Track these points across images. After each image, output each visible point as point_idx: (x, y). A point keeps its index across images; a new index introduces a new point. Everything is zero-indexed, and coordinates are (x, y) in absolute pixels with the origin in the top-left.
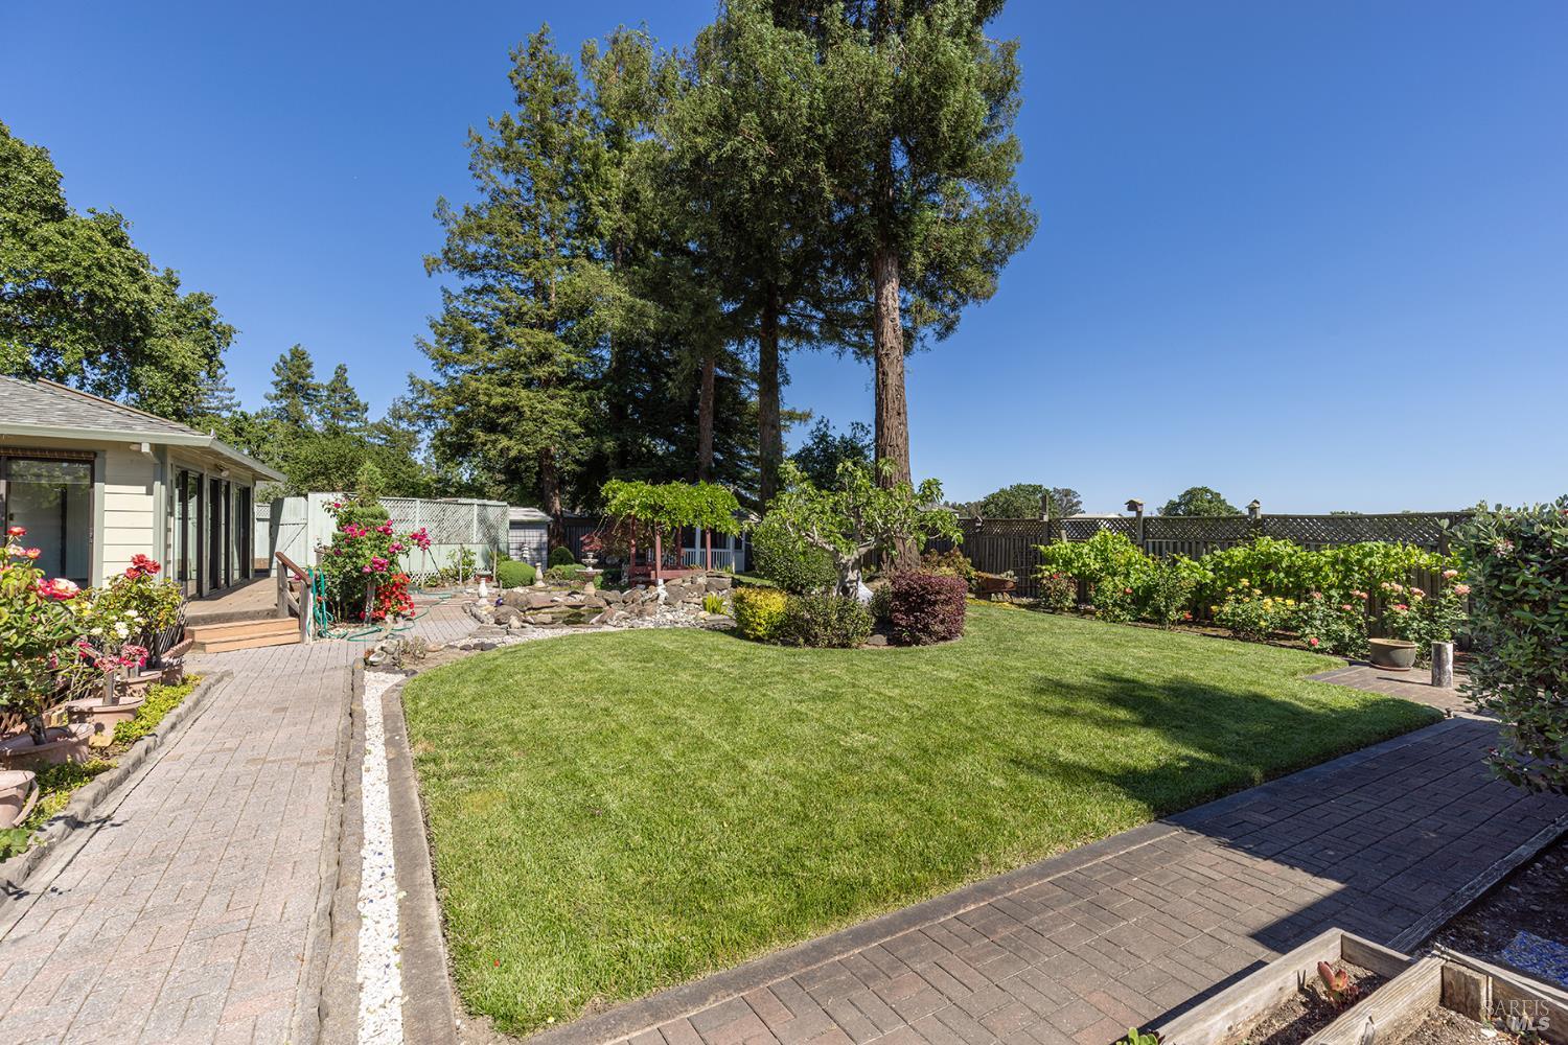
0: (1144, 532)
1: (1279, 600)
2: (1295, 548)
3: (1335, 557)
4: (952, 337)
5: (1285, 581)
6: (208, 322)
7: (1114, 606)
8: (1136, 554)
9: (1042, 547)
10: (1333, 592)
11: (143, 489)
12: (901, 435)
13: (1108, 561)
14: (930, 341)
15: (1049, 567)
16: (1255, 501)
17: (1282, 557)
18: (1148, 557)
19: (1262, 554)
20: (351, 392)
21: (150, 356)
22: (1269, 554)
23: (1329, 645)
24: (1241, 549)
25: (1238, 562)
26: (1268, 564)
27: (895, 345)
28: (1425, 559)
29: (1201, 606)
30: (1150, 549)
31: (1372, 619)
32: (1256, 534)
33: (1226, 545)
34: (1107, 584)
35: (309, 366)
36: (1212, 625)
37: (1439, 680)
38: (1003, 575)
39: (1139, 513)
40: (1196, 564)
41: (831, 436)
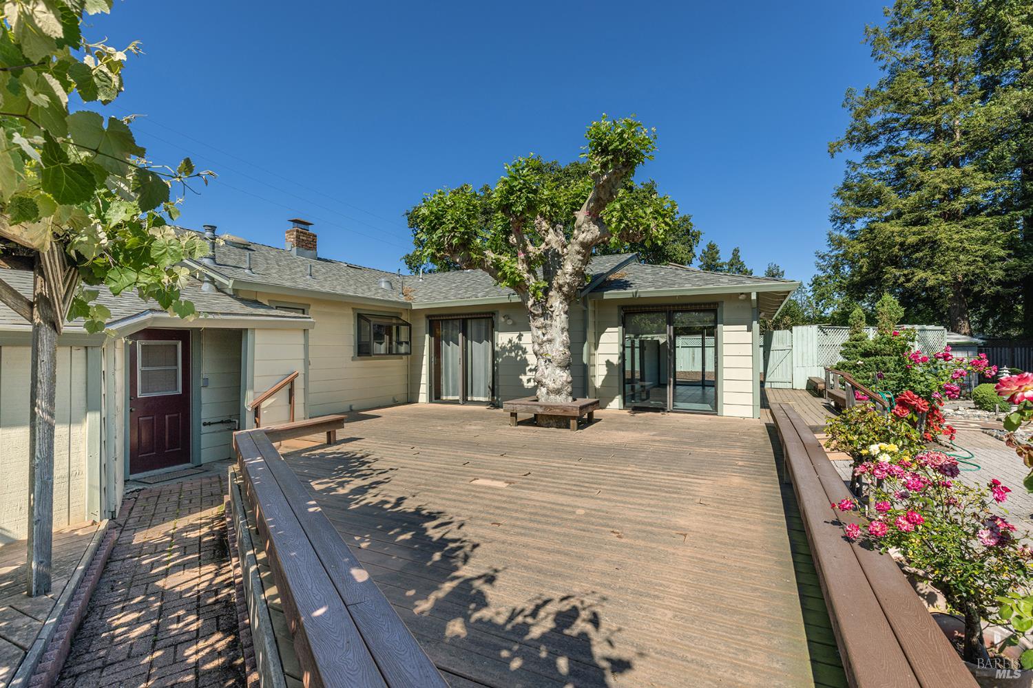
6: (688, 231)
11: (745, 327)
20: (742, 264)
21: (667, 256)
35: (717, 253)
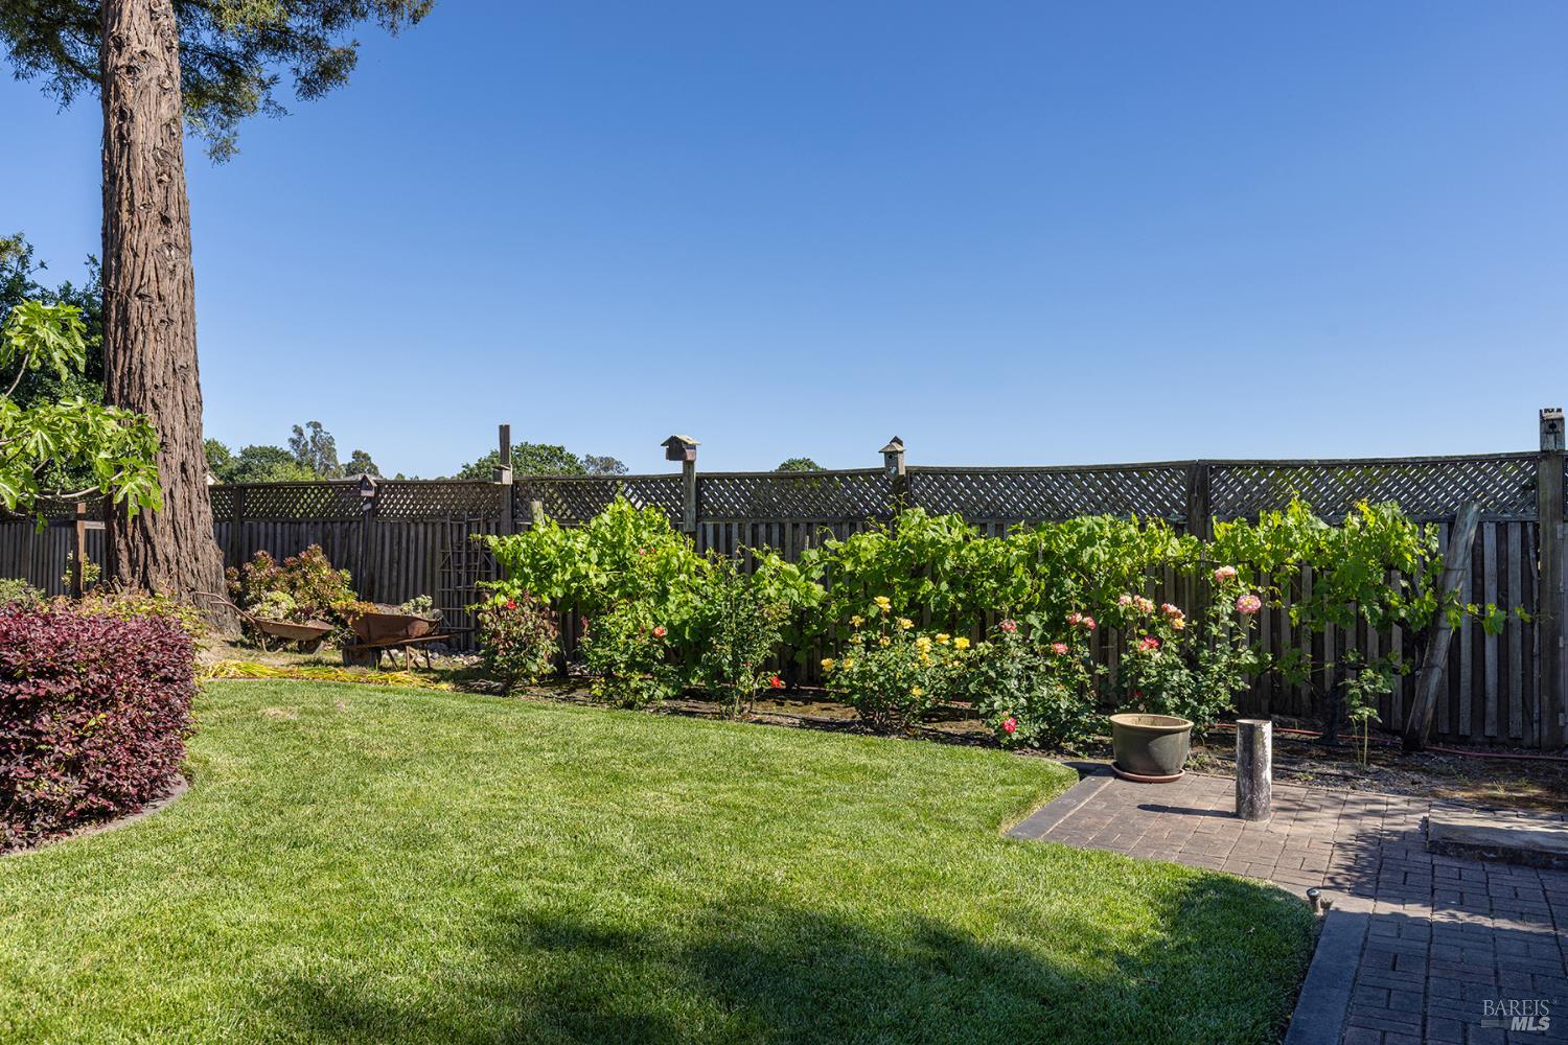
0: (699, 506)
1: (944, 638)
2: (968, 531)
3: (1031, 547)
4: (334, 93)
5: (951, 597)
7: (630, 666)
8: (678, 550)
9: (493, 540)
10: (1032, 619)
12: (172, 272)
13: (625, 567)
14: (286, 91)
15: (507, 587)
16: (896, 440)
17: (945, 549)
18: (705, 557)
19: (909, 543)
22: (921, 546)
23: (1030, 730)
24: (873, 536)
25: (868, 562)
26: (918, 565)
27: (155, 48)
28: (1174, 548)
29: (801, 658)
30: (710, 540)
31: (1101, 670)
32: (898, 505)
33: (846, 527)
34: (621, 620)
36: (821, 697)
37: (1251, 803)
38: (407, 608)
39: (689, 465)
40: (793, 568)
41: (34, 286)
